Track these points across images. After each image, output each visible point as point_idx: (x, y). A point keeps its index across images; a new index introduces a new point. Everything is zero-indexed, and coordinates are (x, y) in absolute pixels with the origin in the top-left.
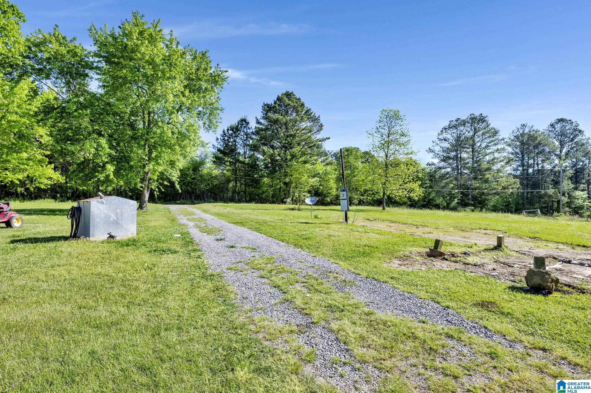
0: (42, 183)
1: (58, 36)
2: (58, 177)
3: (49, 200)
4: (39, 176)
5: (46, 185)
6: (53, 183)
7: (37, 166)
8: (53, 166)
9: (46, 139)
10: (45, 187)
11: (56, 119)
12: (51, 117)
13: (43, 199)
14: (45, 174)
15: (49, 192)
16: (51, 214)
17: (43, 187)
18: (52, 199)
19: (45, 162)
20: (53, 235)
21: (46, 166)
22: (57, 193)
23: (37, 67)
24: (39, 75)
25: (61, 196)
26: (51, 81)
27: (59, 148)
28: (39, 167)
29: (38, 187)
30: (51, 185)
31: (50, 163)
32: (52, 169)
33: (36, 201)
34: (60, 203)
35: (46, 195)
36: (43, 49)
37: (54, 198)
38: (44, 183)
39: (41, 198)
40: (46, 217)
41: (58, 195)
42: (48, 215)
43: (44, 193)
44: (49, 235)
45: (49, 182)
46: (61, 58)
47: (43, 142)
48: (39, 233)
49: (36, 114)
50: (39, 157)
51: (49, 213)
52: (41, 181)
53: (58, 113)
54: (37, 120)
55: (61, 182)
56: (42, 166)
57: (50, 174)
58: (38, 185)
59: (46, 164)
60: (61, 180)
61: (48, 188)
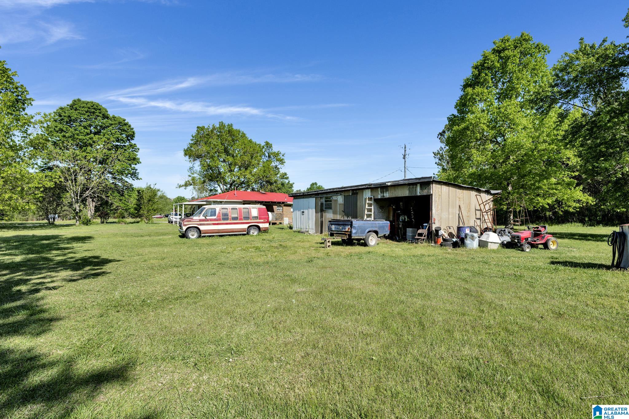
0: (570, 206)
1: (585, 48)
2: (587, 199)
3: (577, 224)
4: (568, 199)
5: (575, 208)
6: (582, 206)
7: (565, 189)
8: (581, 187)
9: (574, 161)
10: (573, 211)
11: (585, 137)
12: (580, 137)
13: (570, 223)
14: (573, 197)
15: (576, 215)
16: (582, 239)
17: (571, 210)
18: (580, 223)
19: (573, 184)
20: (590, 261)
21: (575, 188)
22: (586, 216)
23: (564, 90)
24: (567, 98)
25: (590, 220)
26: (579, 98)
27: (590, 168)
28: (567, 191)
29: (567, 210)
30: (580, 208)
31: (578, 185)
32: (581, 190)
33: (564, 225)
34: (589, 228)
35: (573, 219)
36: (570, 70)
37: (583, 222)
38: (573, 206)
39: (568, 222)
40: (578, 241)
41: (587, 219)
42: (580, 239)
43: (571, 217)
44: (586, 262)
45: (578, 205)
46: (589, 70)
47: (570, 163)
48: (575, 257)
49: (565, 137)
50: (567, 180)
51: (580, 237)
52: (569, 204)
53: (587, 130)
54: (566, 143)
55: (591, 204)
56: (570, 189)
57: (579, 197)
58: (566, 208)
59: (575, 186)
60: (590, 202)
61: (576, 211)
